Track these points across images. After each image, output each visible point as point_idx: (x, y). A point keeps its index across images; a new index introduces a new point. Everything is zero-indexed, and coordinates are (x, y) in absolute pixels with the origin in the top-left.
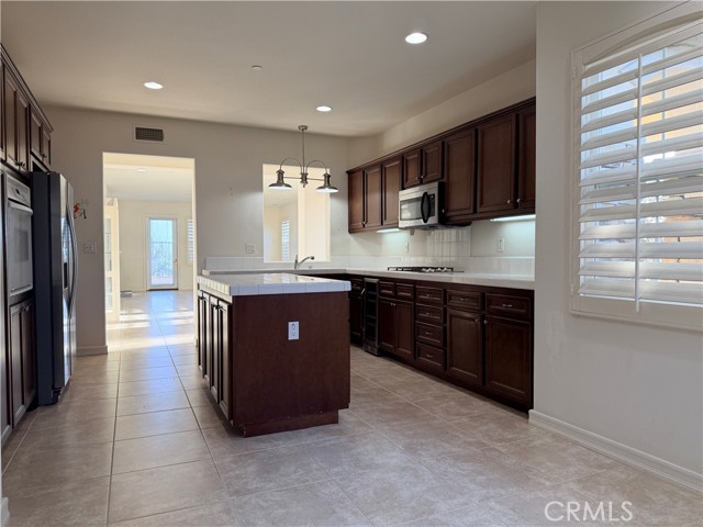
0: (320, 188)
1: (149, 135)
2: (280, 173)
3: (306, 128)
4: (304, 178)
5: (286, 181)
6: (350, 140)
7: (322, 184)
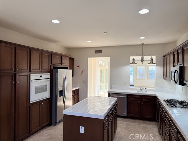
0: (149, 64)
1: (98, 52)
2: (134, 60)
3: (144, 43)
4: (142, 60)
5: (135, 62)
6: (165, 44)
7: (150, 62)
